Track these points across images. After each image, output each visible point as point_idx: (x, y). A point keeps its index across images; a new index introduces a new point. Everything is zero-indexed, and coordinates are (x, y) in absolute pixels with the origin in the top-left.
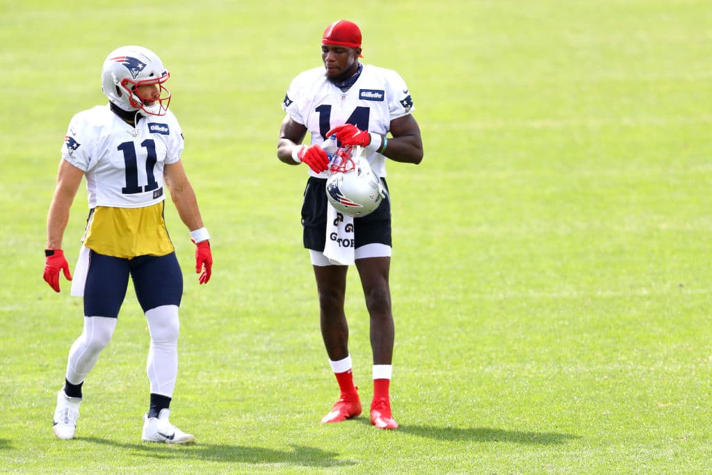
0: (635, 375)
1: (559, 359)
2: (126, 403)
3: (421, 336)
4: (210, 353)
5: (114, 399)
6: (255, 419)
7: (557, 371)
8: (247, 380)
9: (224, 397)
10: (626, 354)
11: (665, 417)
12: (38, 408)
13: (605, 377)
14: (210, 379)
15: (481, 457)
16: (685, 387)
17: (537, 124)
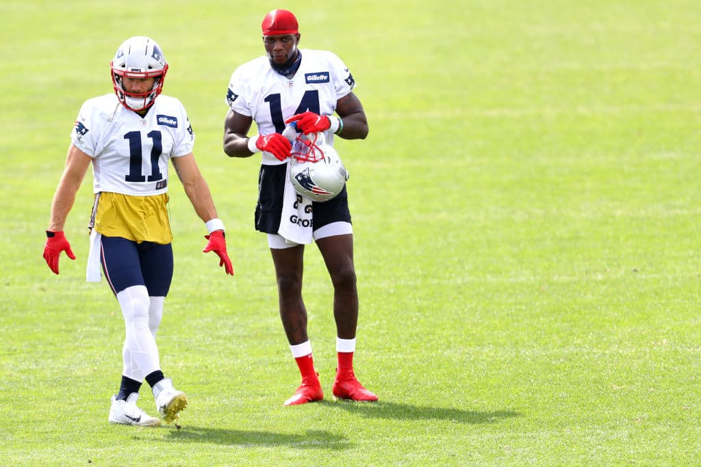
0: (590, 359)
1: (517, 343)
2: (93, 386)
3: (381, 320)
4: (175, 338)
5: (81, 382)
6: (219, 402)
7: (515, 354)
8: (211, 364)
9: (188, 380)
10: (582, 338)
11: (620, 399)
12: (6, 391)
13: (562, 360)
14: (175, 362)
15: (440, 439)
16: (639, 370)
17: (494, 113)
